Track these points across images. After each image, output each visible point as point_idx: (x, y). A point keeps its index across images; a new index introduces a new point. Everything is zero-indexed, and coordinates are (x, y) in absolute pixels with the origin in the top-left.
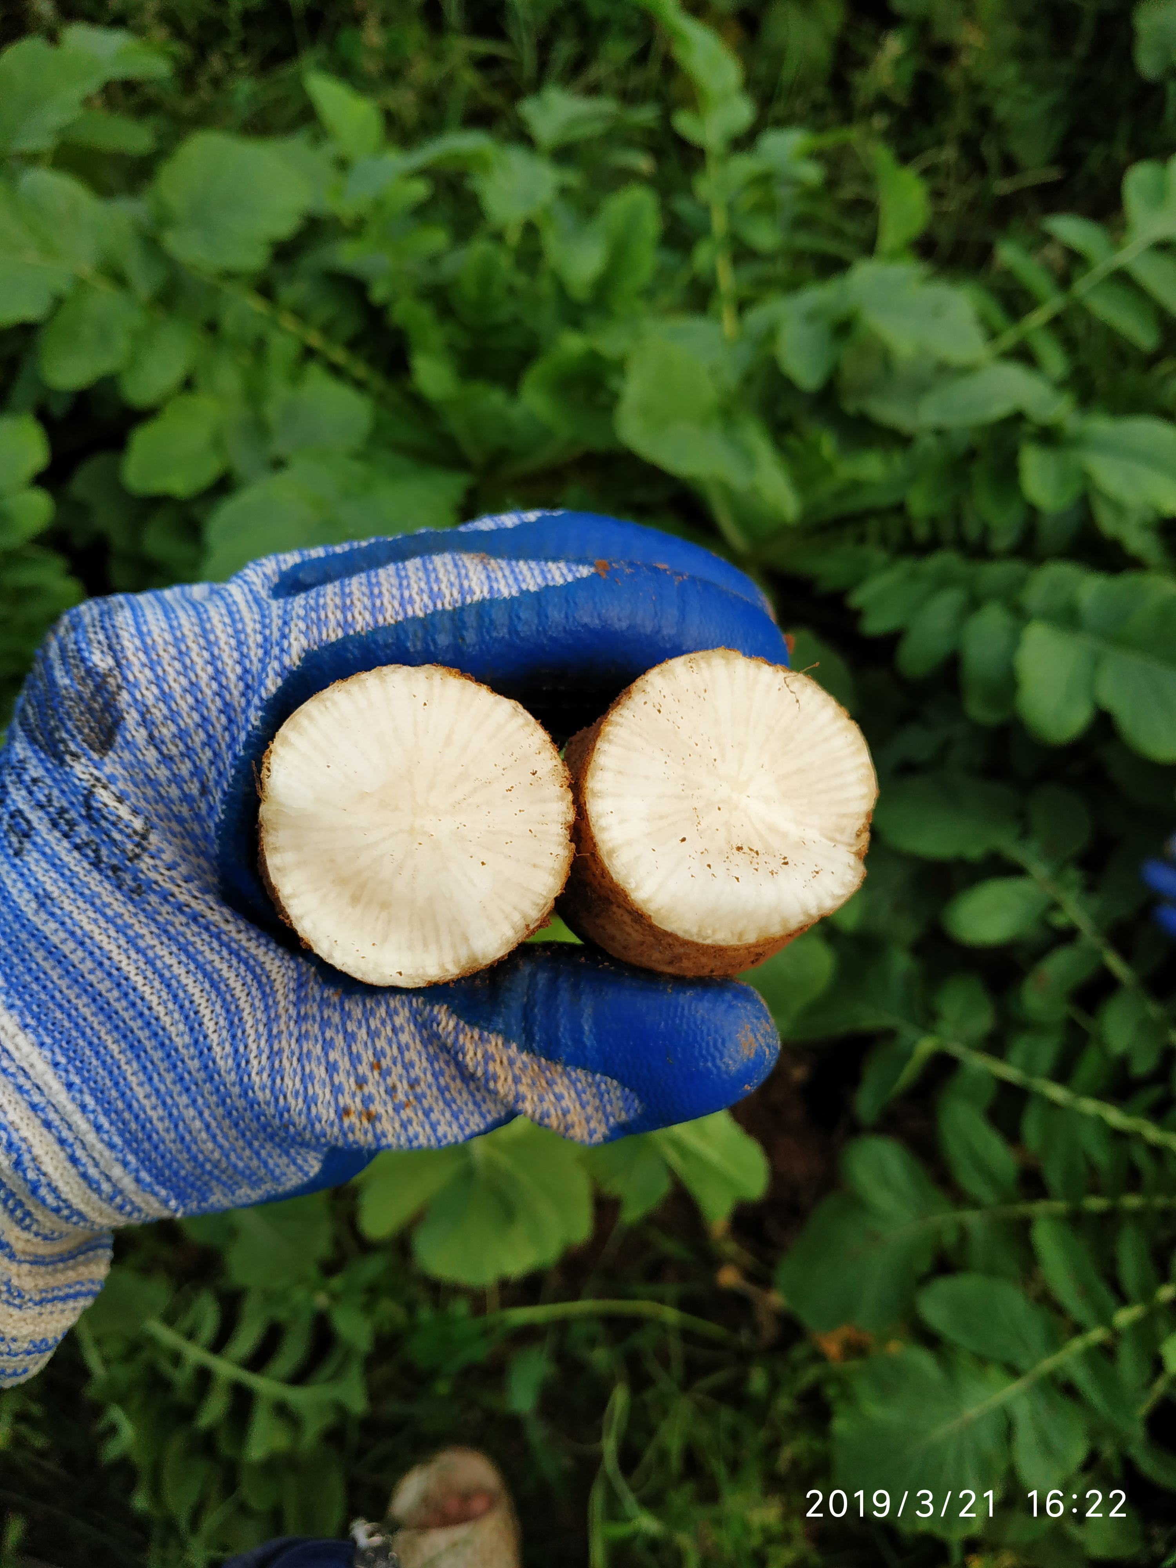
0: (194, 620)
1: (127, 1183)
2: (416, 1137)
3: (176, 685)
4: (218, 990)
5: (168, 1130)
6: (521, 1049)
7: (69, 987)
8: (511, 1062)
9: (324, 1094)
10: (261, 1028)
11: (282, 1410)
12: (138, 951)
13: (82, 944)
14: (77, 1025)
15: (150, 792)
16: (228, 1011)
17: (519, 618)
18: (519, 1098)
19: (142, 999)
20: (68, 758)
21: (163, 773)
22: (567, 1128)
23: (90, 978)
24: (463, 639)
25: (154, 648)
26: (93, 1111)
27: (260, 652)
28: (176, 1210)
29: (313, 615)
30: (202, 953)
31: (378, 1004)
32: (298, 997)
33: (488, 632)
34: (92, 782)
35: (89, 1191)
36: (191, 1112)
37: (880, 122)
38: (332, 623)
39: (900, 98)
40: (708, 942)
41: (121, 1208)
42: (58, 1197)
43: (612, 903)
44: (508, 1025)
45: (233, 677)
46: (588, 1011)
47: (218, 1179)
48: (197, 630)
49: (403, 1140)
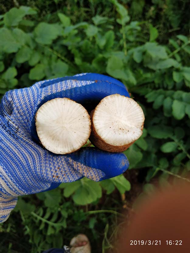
0: (26, 92)
1: (17, 189)
2: (66, 180)
3: (23, 103)
4: (31, 155)
5: (23, 180)
6: (84, 165)
7: (6, 155)
8: (82, 167)
9: (50, 173)
10: (38, 162)
11: (53, 227)
12: (17, 149)
13: (8, 148)
14: (7, 162)
15: (19, 122)
16: (33, 159)
17: (82, 91)
18: (84, 173)
19: (18, 157)
20: (5, 116)
21: (21, 118)
22: (92, 179)
23: (9, 153)
24: (72, 94)
25: (19, 97)
26: (10, 177)
27: (37, 97)
28: (26, 193)
29: (46, 91)
30: (28, 149)
31: (59, 157)
32: (45, 157)
33: (76, 93)
34: (9, 120)
35: (11, 190)
36: (27, 177)
37: (150, 21)
38: (49, 92)
39: (154, 17)
40: (115, 145)
41: (17, 193)
42: (6, 191)
43: (98, 139)
44: (81, 161)
45: (32, 102)
46: (95, 158)
47: (33, 188)
48: (26, 94)
49: (64, 181)
